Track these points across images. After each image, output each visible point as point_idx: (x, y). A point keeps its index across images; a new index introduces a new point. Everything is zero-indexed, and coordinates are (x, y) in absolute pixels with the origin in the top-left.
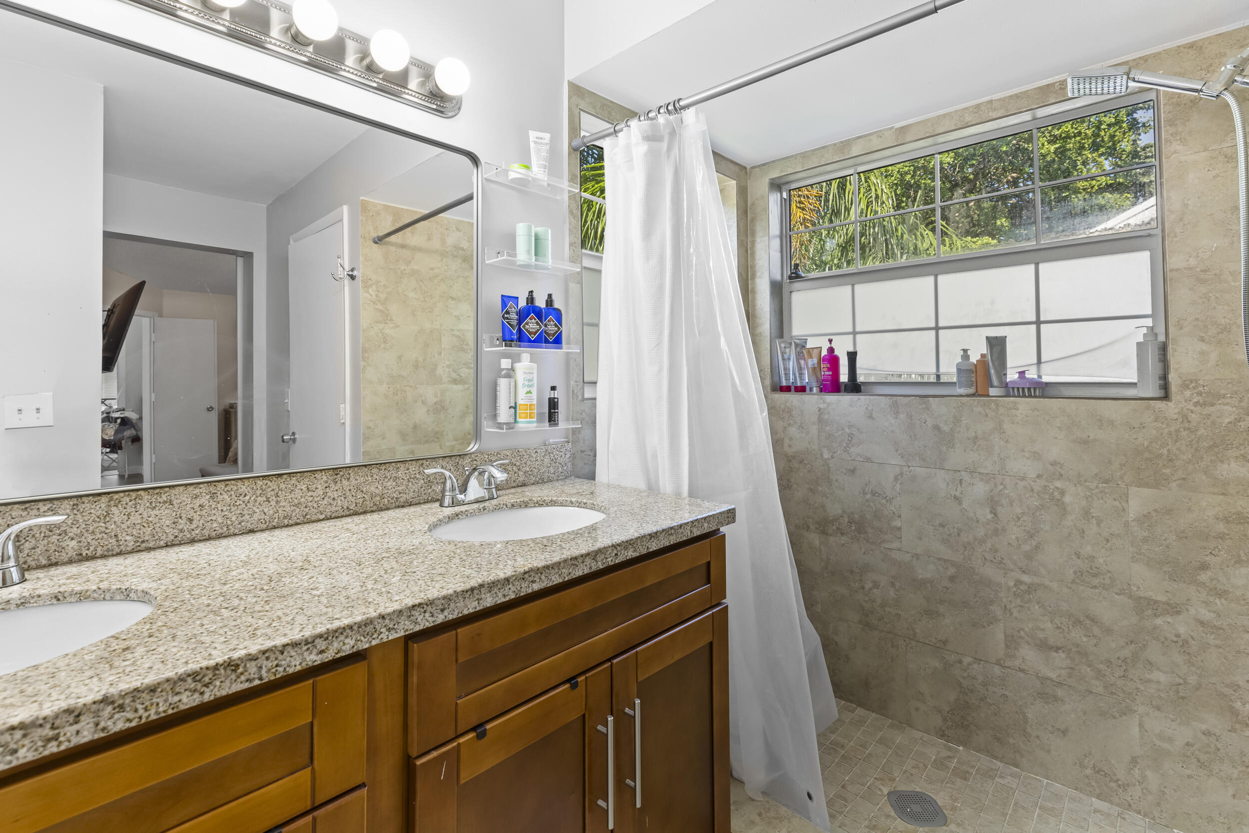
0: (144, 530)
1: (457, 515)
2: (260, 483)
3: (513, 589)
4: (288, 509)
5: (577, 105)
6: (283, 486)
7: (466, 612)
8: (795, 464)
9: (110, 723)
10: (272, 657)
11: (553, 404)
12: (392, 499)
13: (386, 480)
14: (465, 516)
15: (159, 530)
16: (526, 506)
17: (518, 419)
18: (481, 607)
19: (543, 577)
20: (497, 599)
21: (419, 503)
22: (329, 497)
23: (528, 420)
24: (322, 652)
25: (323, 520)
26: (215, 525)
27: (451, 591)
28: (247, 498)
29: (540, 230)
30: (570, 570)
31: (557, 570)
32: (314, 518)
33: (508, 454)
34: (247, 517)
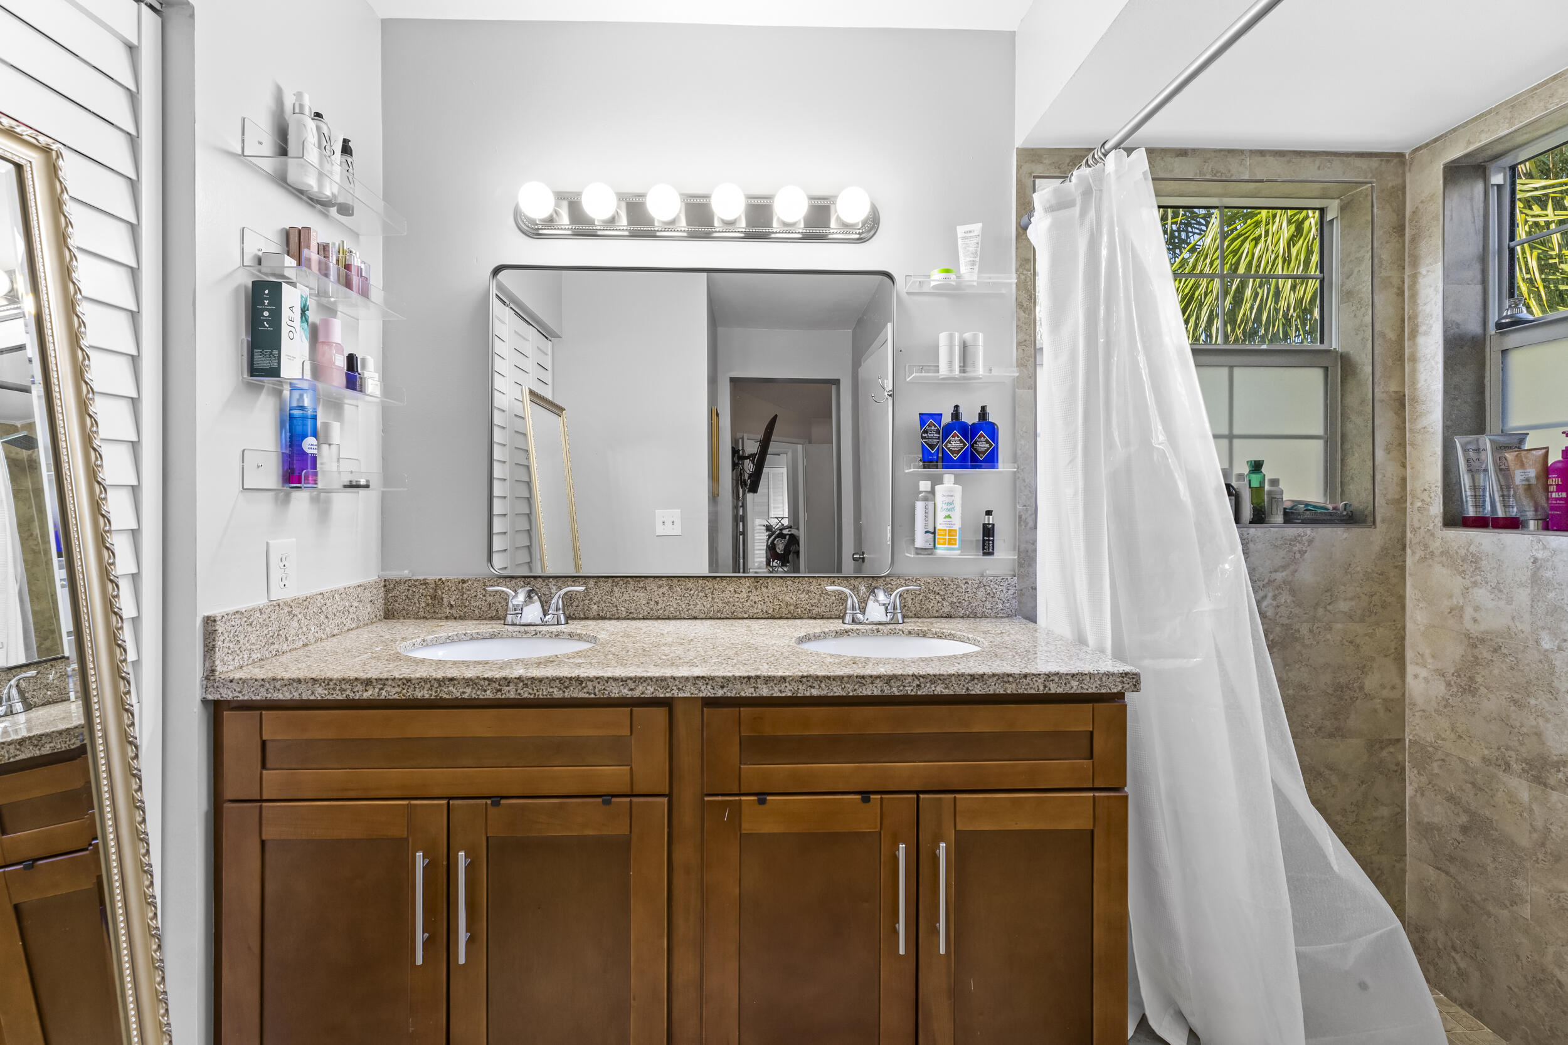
0: (631, 605)
1: (847, 632)
2: (701, 582)
3: (789, 687)
4: (720, 605)
5: (1030, 174)
6: (716, 586)
7: (743, 694)
8: (1484, 653)
9: (522, 692)
10: (602, 683)
11: (988, 531)
12: (805, 610)
13: (800, 592)
14: (856, 635)
15: (639, 606)
16: (924, 636)
17: (937, 546)
18: (757, 695)
19: (823, 685)
20: (773, 692)
21: (831, 618)
22: (752, 600)
23: (947, 546)
24: (632, 690)
25: (747, 618)
26: (672, 609)
27: (730, 674)
28: (692, 592)
29: (967, 336)
30: (856, 687)
31: (839, 683)
32: (740, 615)
33: (930, 581)
34: (692, 607)
